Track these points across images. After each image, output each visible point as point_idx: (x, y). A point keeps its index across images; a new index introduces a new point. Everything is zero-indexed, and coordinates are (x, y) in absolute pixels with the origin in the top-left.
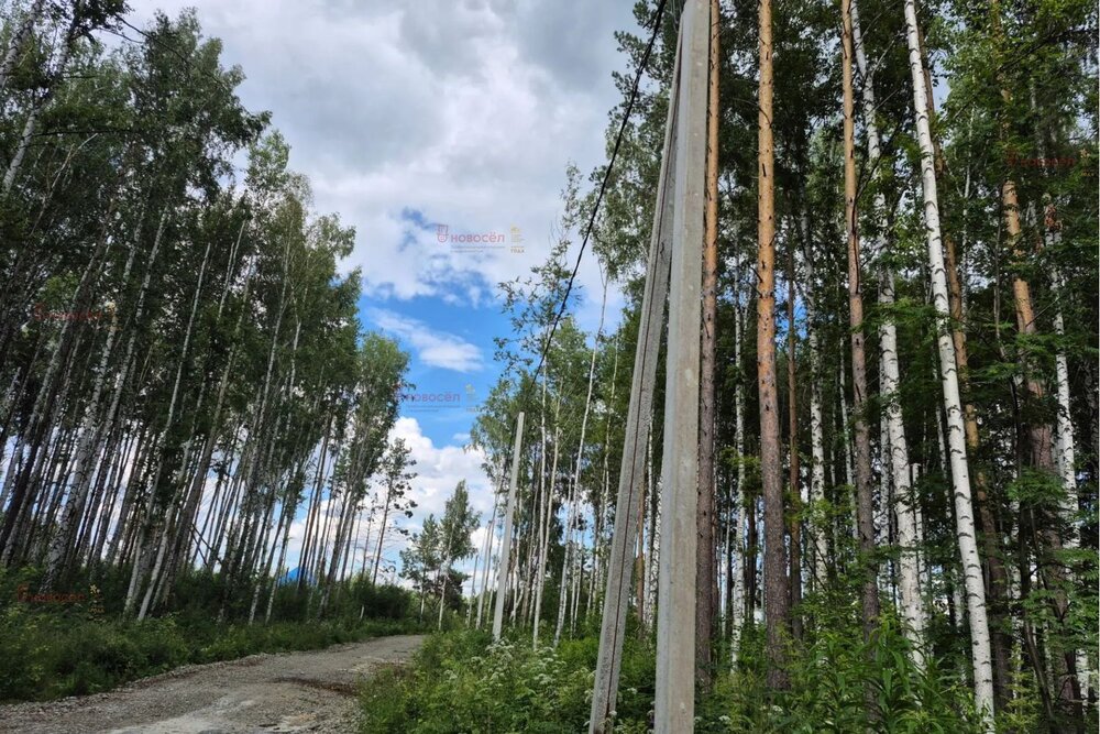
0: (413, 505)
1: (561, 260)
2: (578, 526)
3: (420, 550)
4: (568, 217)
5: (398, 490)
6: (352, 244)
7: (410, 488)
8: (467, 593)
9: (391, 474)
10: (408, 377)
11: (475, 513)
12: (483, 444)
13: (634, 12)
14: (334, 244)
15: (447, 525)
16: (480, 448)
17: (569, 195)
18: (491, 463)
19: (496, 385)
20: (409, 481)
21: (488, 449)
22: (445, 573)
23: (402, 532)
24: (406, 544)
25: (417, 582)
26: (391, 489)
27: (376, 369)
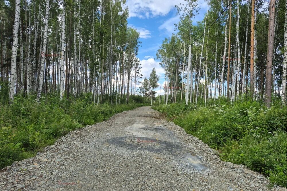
0: (142, 75)
2: (186, 78)
3: (144, 86)
7: (140, 71)
8: (156, 95)
9: (135, 68)
10: (139, 40)
11: (158, 76)
12: (160, 57)
15: (151, 80)
16: (159, 59)
18: (162, 63)
19: (164, 40)
20: (140, 69)
21: (161, 59)
22: (151, 92)
23: (140, 82)
24: (140, 85)
25: (144, 94)
26: (136, 72)
27: (132, 38)
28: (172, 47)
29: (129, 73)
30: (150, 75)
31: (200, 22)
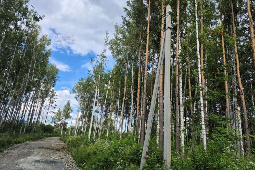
0: (56, 106)
1: (104, 54)
3: (56, 116)
4: (106, 44)
5: (52, 102)
6: (50, 43)
7: (55, 102)
9: (51, 98)
10: (58, 75)
11: (72, 108)
12: (75, 92)
13: (127, 3)
14: (45, 42)
15: (64, 111)
16: (75, 93)
17: (106, 39)
18: (77, 97)
19: (81, 79)
20: (55, 100)
21: (77, 93)
22: (63, 122)
23: (52, 112)
24: (53, 115)
25: (55, 124)
26: (50, 101)
27: (51, 73)
28: (87, 86)
29: (43, 102)
30: (64, 106)
31: (110, 71)
